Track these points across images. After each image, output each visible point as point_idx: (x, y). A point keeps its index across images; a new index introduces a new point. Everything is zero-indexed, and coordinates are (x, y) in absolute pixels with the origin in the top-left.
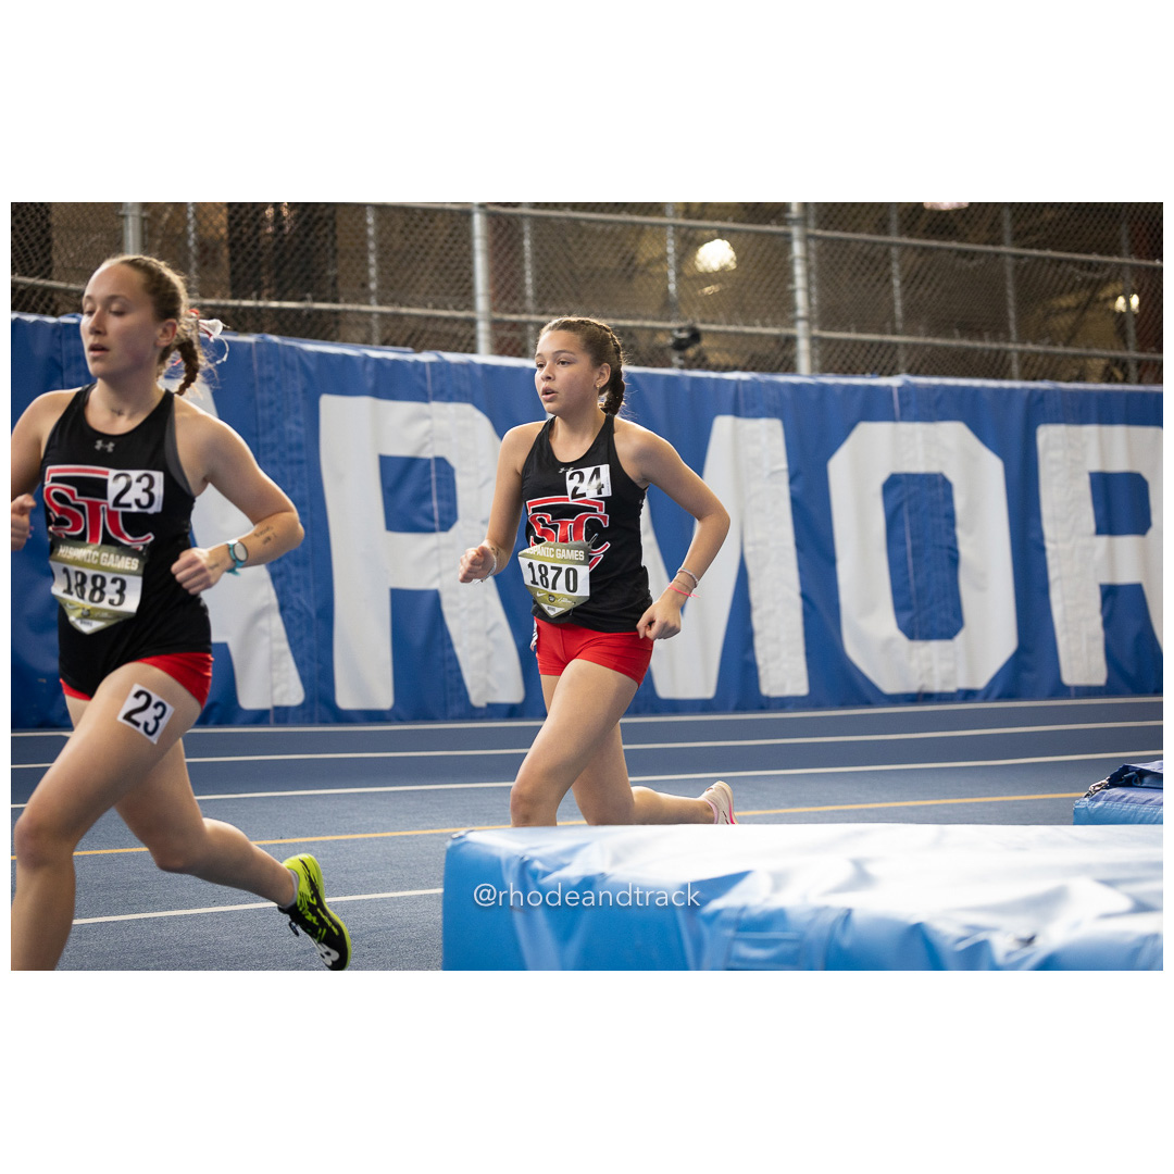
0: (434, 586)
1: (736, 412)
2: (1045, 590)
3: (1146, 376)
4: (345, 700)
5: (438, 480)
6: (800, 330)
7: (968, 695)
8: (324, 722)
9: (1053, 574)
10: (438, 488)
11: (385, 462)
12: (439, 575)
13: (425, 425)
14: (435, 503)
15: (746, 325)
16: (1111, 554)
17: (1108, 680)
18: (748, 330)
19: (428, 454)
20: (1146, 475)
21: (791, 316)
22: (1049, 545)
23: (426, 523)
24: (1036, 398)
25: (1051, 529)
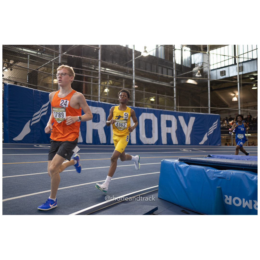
0: (97, 129)
2: (161, 133)
4: (87, 142)
5: (98, 116)
6: (134, 101)
7: (152, 144)
8: (85, 144)
9: (162, 131)
12: (98, 128)
13: (97, 110)
14: (98, 119)
16: (168, 129)
17: (167, 143)
19: (97, 113)
20: (172, 121)
22: (161, 128)
23: (96, 121)
24: (161, 111)
25: (162, 126)
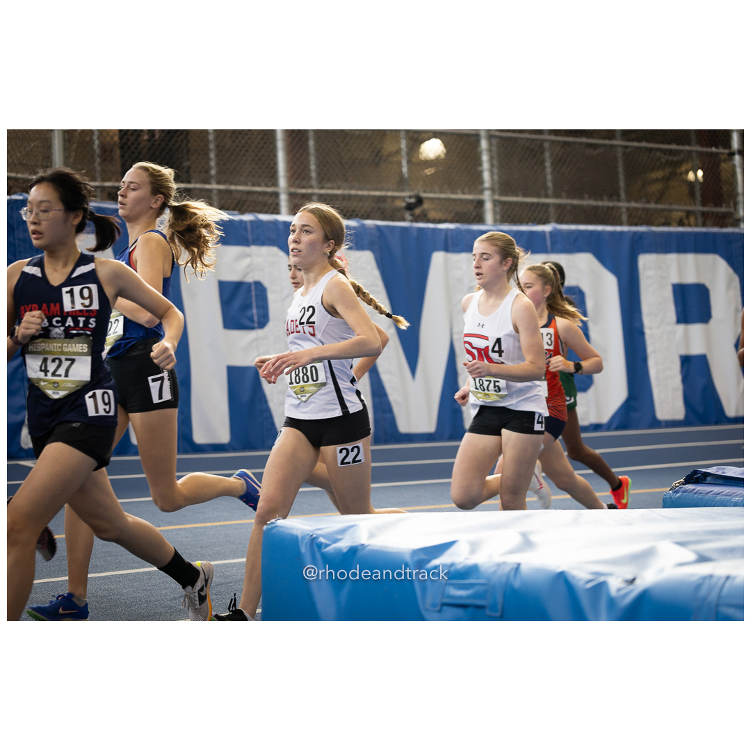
1: (447, 249)
2: (644, 359)
3: (707, 222)
4: (199, 437)
5: (257, 296)
6: (487, 196)
7: (597, 427)
8: (186, 452)
9: (650, 349)
10: (257, 301)
11: (222, 285)
13: (247, 261)
14: (254, 311)
15: (452, 193)
16: (686, 337)
17: (687, 416)
18: (453, 196)
19: (250, 279)
20: (708, 285)
21: (480, 187)
22: (647, 332)
23: (249, 324)
24: (638, 237)
25: (647, 321)
